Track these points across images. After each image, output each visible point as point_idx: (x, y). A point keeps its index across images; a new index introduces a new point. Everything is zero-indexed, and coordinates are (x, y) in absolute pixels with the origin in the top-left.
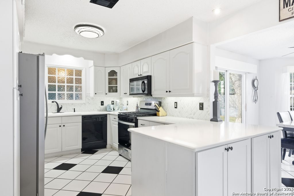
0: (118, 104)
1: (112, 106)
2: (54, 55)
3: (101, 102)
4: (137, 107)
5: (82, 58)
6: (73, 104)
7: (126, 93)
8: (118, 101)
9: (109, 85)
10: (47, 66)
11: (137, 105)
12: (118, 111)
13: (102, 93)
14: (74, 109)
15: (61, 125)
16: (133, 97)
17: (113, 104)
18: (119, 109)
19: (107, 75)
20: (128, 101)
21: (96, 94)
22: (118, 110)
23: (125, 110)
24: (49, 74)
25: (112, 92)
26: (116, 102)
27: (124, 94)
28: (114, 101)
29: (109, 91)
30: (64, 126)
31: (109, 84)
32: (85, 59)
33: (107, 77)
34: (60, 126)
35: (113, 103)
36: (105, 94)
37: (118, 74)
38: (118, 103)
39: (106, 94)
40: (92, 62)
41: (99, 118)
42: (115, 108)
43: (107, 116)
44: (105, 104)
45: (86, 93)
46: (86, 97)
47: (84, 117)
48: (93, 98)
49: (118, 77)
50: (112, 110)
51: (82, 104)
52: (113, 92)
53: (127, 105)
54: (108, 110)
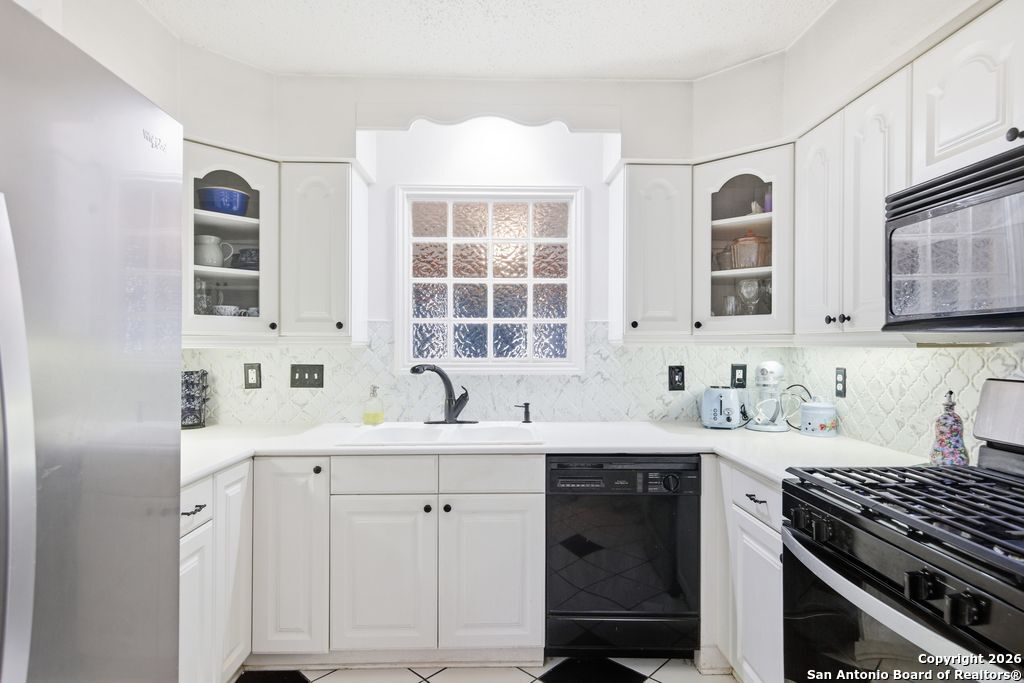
0: (775, 386)
1: (733, 398)
2: (419, 125)
3: (671, 369)
4: (951, 427)
5: (558, 127)
6: (522, 377)
7: (843, 318)
8: (772, 366)
9: (719, 273)
10: (408, 196)
11: (950, 407)
12: (771, 428)
13: (673, 319)
14: (527, 405)
15: (431, 500)
16: (920, 345)
17: (740, 384)
18: (780, 419)
19: (705, 207)
20: (842, 372)
21: (635, 325)
22: (773, 420)
23: (823, 427)
24: (416, 234)
25: (736, 314)
26: (763, 371)
27: (829, 320)
28: (744, 368)
29: (718, 310)
30: (447, 508)
31: (717, 262)
32: (574, 127)
33: (705, 224)
34: (428, 509)
35: (739, 374)
36: (688, 324)
37: (778, 197)
38: (771, 381)
39: (698, 325)
40: (614, 141)
41: (651, 476)
42: (750, 412)
43: (697, 468)
44: (694, 383)
45: (586, 325)
46: (587, 346)
47: (560, 466)
48: (624, 351)
49: (778, 216)
50: (737, 417)
51: (566, 381)
52: (743, 310)
53: (841, 394)
54: (707, 423)
